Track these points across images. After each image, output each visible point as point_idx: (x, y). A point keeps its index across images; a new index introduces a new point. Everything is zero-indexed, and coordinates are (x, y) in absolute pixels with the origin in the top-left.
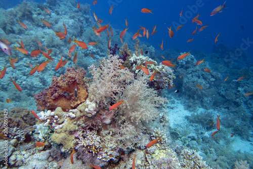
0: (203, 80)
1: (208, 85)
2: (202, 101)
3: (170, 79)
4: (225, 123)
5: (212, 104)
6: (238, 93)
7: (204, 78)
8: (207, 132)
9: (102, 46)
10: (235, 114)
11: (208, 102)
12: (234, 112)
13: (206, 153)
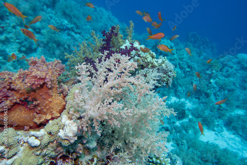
0: (179, 69)
1: (183, 75)
2: (176, 91)
3: (169, 77)
4: (195, 113)
5: (184, 94)
6: (209, 85)
7: (180, 68)
8: (178, 122)
9: (77, 22)
10: (205, 104)
11: (182, 91)
12: (204, 103)
13: (178, 145)
